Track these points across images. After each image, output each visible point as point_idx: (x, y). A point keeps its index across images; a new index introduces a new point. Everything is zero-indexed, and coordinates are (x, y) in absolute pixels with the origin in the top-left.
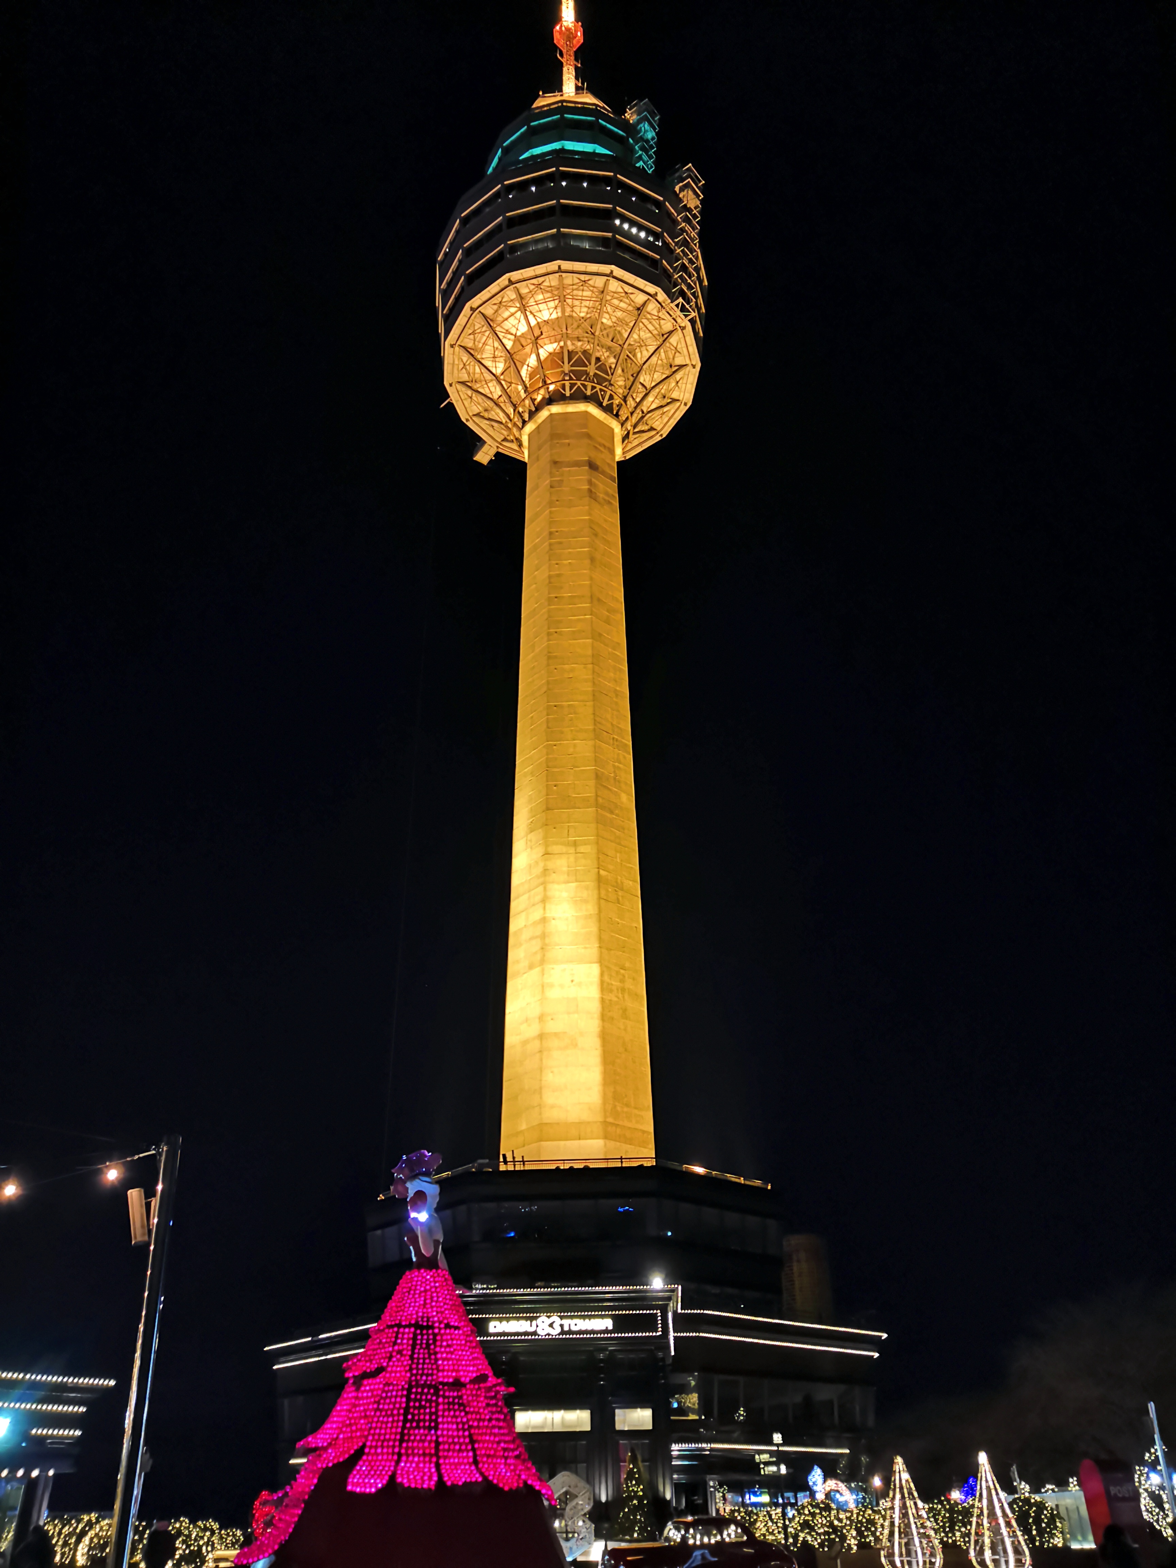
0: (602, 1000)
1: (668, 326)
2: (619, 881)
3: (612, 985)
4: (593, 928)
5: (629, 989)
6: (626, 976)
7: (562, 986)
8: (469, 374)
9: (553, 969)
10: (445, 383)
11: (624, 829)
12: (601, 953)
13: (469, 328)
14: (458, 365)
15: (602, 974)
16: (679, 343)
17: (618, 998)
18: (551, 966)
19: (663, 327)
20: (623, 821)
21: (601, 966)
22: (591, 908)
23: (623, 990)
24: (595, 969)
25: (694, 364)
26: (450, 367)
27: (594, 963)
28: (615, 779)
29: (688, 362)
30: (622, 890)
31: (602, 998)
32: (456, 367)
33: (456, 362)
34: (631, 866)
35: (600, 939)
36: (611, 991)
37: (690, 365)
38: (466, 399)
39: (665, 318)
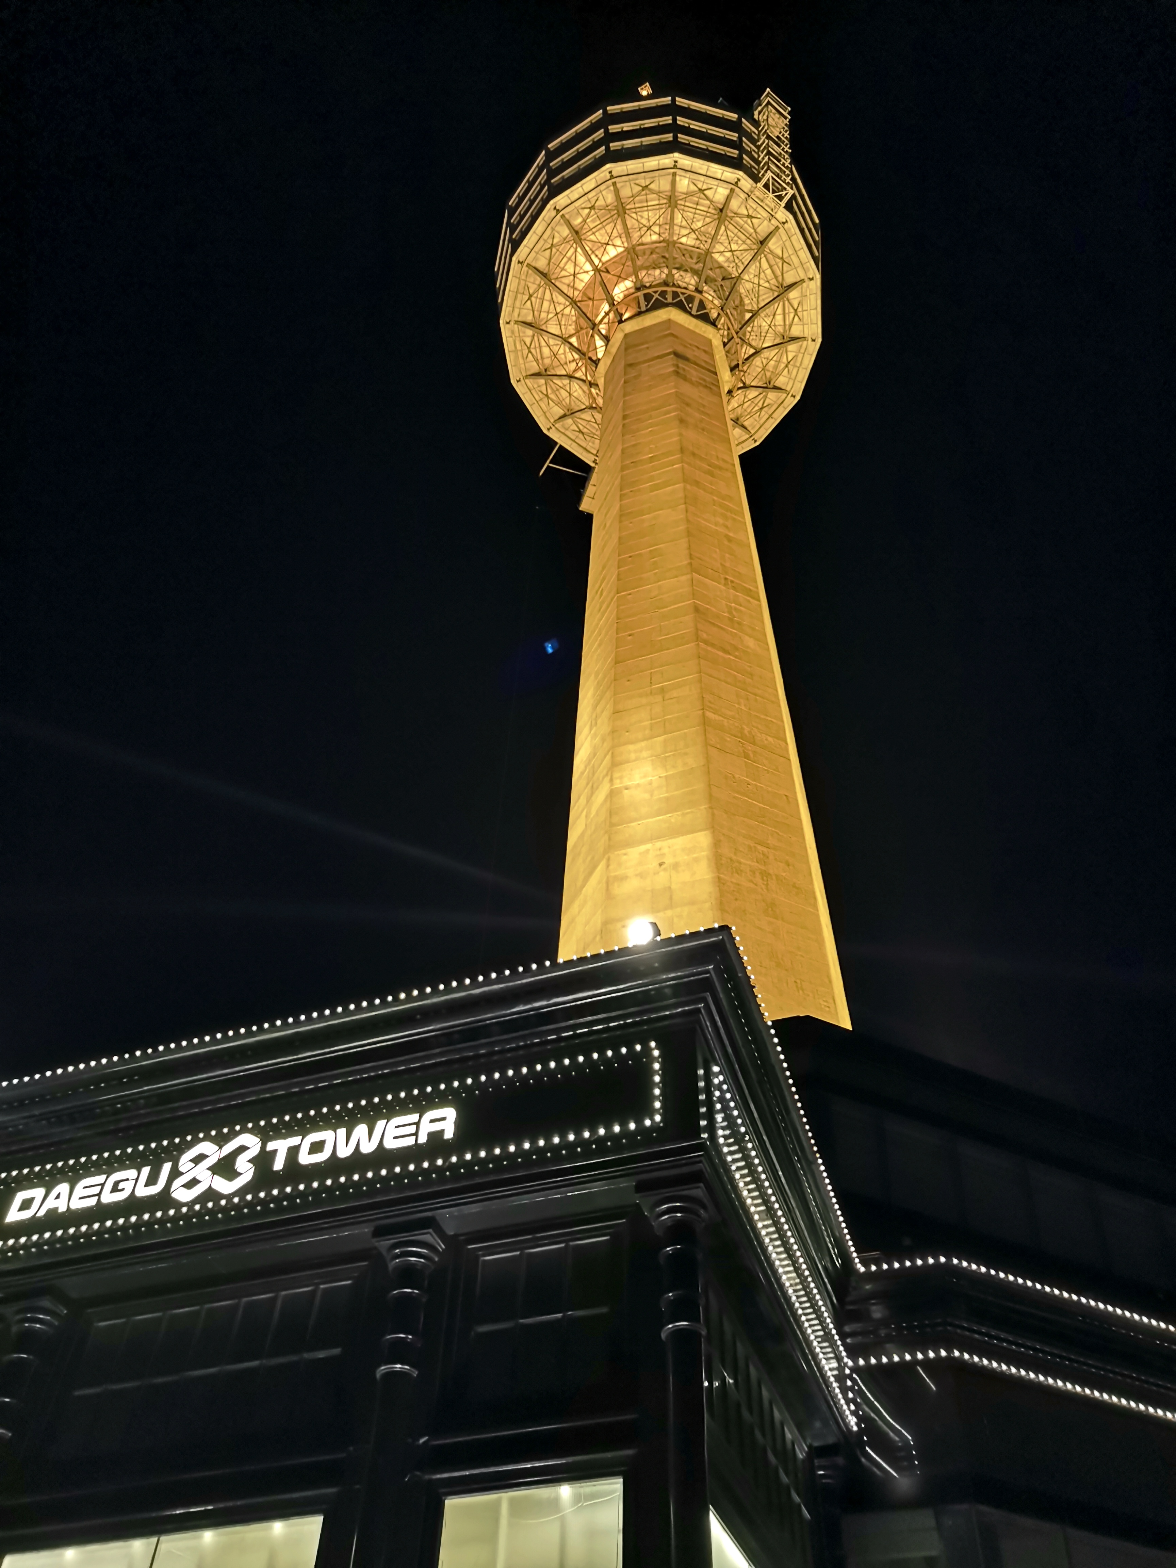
0: (719, 882)
1: (764, 228)
2: (746, 732)
3: (740, 863)
4: (699, 786)
5: (777, 876)
6: (771, 857)
7: (641, 875)
8: (537, 361)
9: (625, 854)
10: (512, 381)
11: (752, 675)
12: (713, 814)
13: (523, 294)
14: (522, 350)
15: (716, 844)
16: (785, 250)
17: (756, 885)
18: (623, 851)
19: (758, 230)
20: (750, 667)
21: (714, 832)
22: (693, 760)
23: (765, 875)
24: (703, 839)
25: (811, 277)
26: (512, 355)
27: (700, 830)
28: (731, 620)
29: (802, 276)
30: (754, 743)
31: (719, 878)
32: (520, 354)
33: (519, 347)
34: (769, 719)
35: (711, 798)
36: (739, 872)
37: (806, 280)
38: (541, 400)
39: (759, 216)
